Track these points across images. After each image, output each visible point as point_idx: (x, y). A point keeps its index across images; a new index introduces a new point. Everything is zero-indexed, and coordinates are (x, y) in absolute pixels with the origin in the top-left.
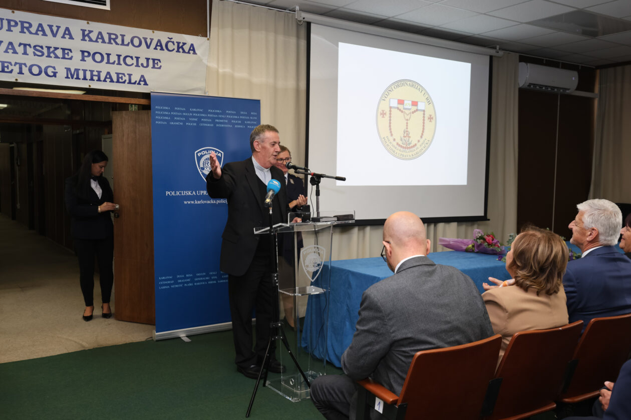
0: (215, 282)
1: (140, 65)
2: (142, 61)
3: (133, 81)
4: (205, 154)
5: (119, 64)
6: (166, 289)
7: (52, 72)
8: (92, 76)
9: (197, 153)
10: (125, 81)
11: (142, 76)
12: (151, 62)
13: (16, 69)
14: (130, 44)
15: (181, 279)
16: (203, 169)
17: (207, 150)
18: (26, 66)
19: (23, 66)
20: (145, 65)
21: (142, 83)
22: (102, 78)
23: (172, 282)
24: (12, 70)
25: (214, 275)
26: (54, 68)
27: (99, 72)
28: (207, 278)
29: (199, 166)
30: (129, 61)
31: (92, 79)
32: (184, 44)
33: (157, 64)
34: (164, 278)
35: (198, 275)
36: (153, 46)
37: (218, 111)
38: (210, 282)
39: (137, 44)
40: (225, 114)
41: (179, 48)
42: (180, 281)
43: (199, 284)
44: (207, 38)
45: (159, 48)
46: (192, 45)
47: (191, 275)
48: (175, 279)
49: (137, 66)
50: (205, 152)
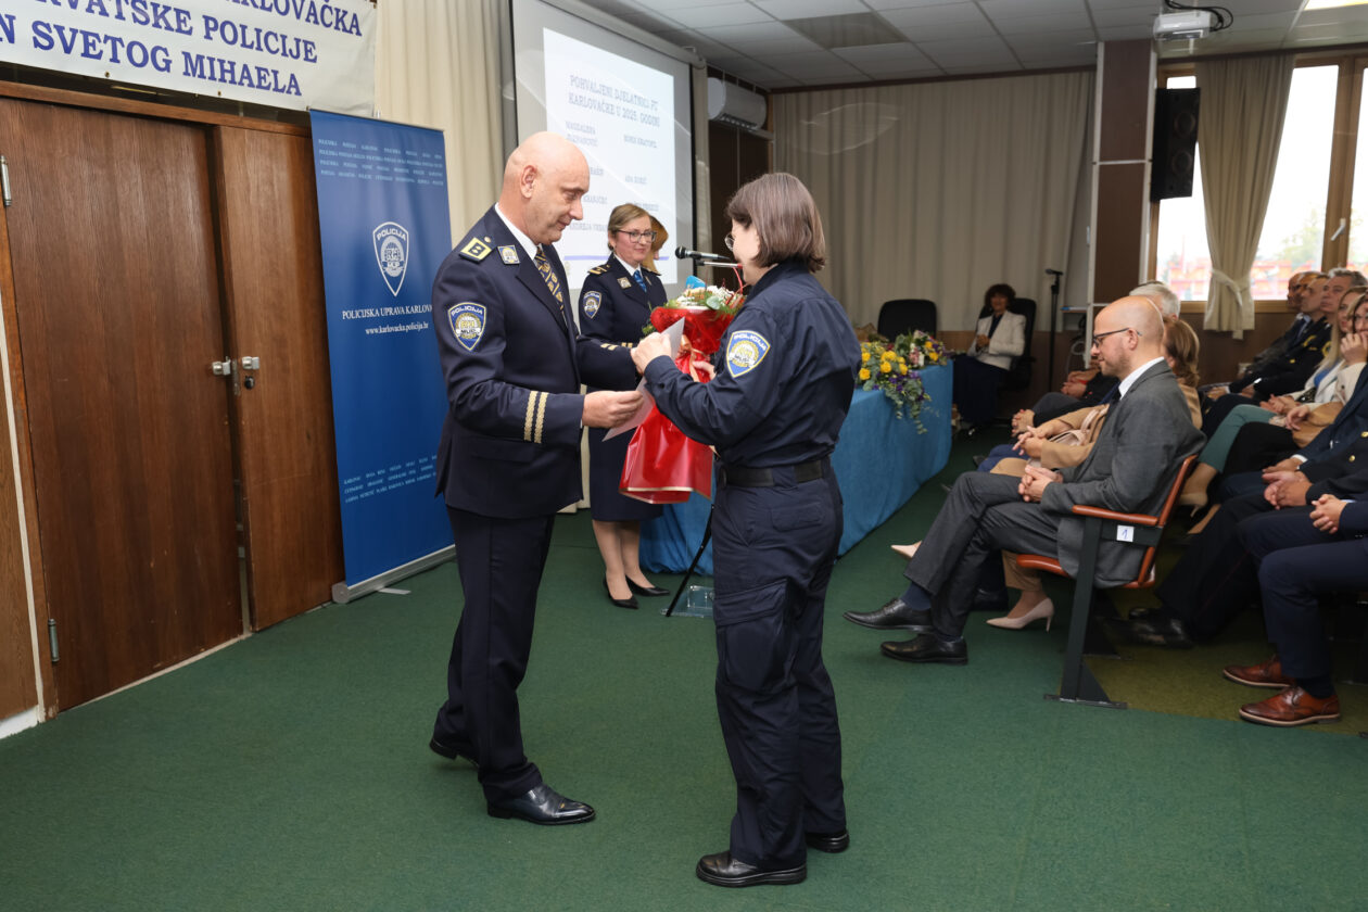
0: (413, 480)
1: (288, 52)
2: (291, 45)
3: (280, 87)
4: (387, 236)
5: (259, 48)
6: (354, 501)
7: (164, 60)
8: (223, 71)
9: (377, 233)
10: (270, 84)
11: (293, 77)
12: (302, 45)
13: (107, 48)
14: (274, 7)
15: (371, 479)
16: (385, 264)
17: (389, 227)
18: (123, 46)
19: (118, 44)
20: (295, 53)
21: (293, 90)
22: (237, 79)
23: (361, 487)
24: (101, 52)
25: (411, 468)
26: (165, 50)
27: (232, 64)
28: (404, 475)
29: (380, 260)
30: (274, 44)
31: (223, 80)
32: (345, 13)
33: (310, 51)
34: (350, 481)
35: (392, 469)
36: (304, 14)
37: (396, 151)
38: (408, 482)
39: (283, 9)
40: (405, 157)
41: (338, 21)
42: (370, 484)
43: (394, 486)
44: (372, 4)
45: (312, 18)
46: (355, 17)
47: (383, 472)
48: (364, 481)
49: (284, 54)
50: (386, 232)
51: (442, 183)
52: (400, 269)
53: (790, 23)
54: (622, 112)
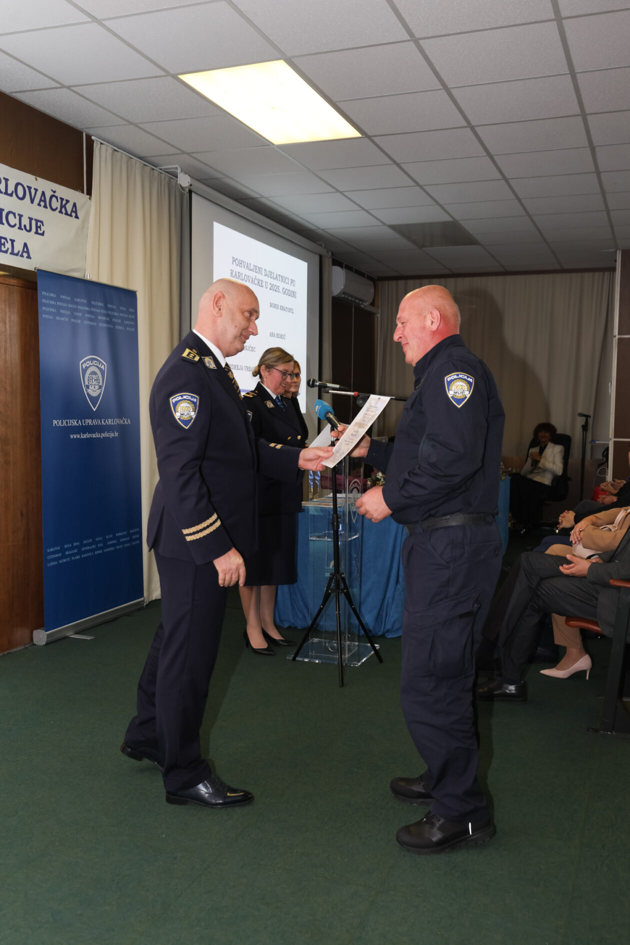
0: (101, 552)
1: (23, 227)
2: (25, 221)
3: (16, 251)
4: (90, 366)
5: (2, 222)
6: (54, 565)
9: (82, 364)
10: (8, 249)
11: (25, 245)
12: (34, 222)
14: (14, 194)
15: (69, 549)
16: (88, 387)
17: (92, 359)
20: (28, 228)
21: (25, 255)
23: (60, 555)
25: (99, 542)
28: (94, 547)
29: (84, 383)
30: (13, 220)
32: (68, 201)
33: (40, 227)
34: (52, 550)
35: (85, 542)
36: (37, 200)
37: (100, 304)
38: (97, 553)
39: (21, 194)
40: (107, 309)
41: (62, 207)
42: (67, 553)
43: (85, 556)
44: (88, 196)
45: (42, 204)
46: (75, 205)
47: (78, 544)
48: (63, 550)
49: (20, 228)
50: (89, 363)
51: (133, 330)
52: (99, 391)
53: (393, 227)
54: (269, 286)
